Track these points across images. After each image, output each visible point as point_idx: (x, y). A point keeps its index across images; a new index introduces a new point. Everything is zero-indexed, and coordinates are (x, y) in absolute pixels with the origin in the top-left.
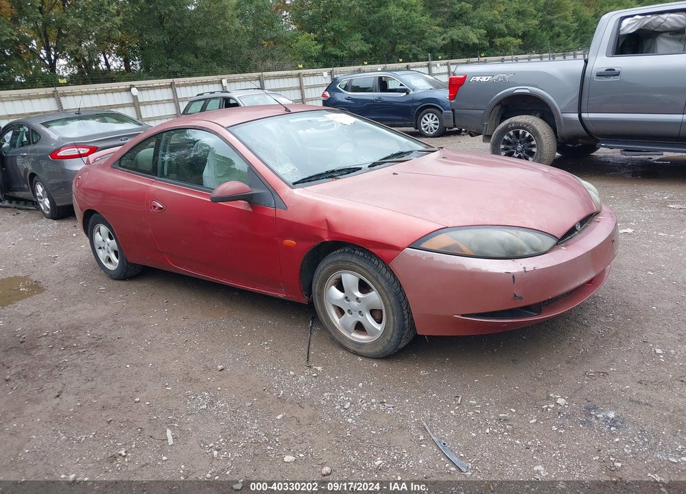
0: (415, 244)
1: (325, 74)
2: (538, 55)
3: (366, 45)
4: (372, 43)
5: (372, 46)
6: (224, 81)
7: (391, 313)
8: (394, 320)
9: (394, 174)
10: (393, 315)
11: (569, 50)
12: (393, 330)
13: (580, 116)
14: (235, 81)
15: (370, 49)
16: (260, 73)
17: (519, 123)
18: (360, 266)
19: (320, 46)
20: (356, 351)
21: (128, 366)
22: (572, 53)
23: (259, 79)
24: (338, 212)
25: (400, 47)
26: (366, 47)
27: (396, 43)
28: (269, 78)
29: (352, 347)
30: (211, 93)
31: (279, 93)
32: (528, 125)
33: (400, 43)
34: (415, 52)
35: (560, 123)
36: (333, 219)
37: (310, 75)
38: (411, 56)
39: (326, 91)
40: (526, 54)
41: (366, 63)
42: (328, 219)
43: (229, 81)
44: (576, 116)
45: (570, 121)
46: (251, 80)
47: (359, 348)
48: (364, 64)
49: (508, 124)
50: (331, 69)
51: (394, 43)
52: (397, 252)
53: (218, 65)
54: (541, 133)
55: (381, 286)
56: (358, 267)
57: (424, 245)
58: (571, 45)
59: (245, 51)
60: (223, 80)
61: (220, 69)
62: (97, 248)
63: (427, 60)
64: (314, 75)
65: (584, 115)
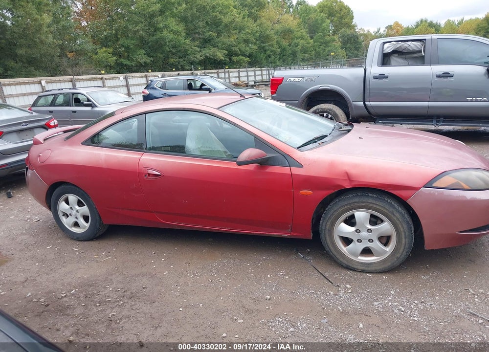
0: (429, 185)
1: (122, 78)
2: (259, 69)
3: (148, 58)
4: (153, 57)
5: (152, 59)
6: (43, 83)
7: (403, 237)
8: (406, 242)
9: (360, 138)
10: (405, 238)
11: (277, 66)
12: (404, 250)
13: (364, 103)
14: (51, 82)
15: (151, 61)
16: (72, 77)
17: (324, 109)
18: (376, 204)
19: (115, 58)
20: (365, 270)
21: (181, 309)
22: (279, 68)
23: (71, 81)
24: (355, 166)
25: (171, 60)
26: (148, 60)
27: (168, 57)
28: (79, 80)
29: (360, 268)
30: (59, 90)
31: (116, 89)
32: (330, 110)
33: (171, 58)
34: (182, 64)
35: (352, 108)
36: (353, 172)
37: (110, 79)
38: (180, 67)
39: (145, 89)
40: (251, 67)
41: (150, 71)
42: (348, 171)
43: (47, 82)
44: (362, 103)
45: (358, 107)
46: (65, 81)
47: (368, 267)
48: (148, 72)
49: (316, 110)
50: (126, 74)
51: (167, 57)
52: (414, 191)
53: (36, 70)
54: (339, 115)
55: (397, 218)
56: (374, 206)
57: (435, 185)
58: (278, 63)
59: (57, 59)
60: (42, 81)
61: (37, 72)
62: (60, 215)
63: (191, 70)
64: (113, 78)
65: (367, 103)
